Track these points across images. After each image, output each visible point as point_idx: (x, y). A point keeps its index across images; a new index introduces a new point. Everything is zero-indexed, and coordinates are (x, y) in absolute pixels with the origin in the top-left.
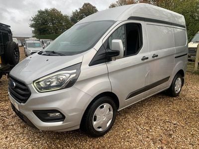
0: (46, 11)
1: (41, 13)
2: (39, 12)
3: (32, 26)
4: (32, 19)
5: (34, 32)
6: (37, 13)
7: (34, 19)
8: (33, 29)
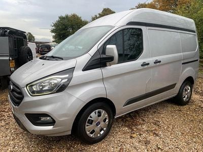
0: (67, 16)
1: (62, 18)
2: (60, 18)
3: (53, 31)
4: (53, 25)
5: (54, 37)
6: (58, 19)
7: (55, 25)
8: (54, 34)
